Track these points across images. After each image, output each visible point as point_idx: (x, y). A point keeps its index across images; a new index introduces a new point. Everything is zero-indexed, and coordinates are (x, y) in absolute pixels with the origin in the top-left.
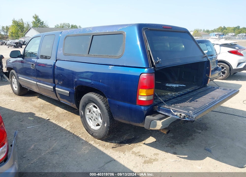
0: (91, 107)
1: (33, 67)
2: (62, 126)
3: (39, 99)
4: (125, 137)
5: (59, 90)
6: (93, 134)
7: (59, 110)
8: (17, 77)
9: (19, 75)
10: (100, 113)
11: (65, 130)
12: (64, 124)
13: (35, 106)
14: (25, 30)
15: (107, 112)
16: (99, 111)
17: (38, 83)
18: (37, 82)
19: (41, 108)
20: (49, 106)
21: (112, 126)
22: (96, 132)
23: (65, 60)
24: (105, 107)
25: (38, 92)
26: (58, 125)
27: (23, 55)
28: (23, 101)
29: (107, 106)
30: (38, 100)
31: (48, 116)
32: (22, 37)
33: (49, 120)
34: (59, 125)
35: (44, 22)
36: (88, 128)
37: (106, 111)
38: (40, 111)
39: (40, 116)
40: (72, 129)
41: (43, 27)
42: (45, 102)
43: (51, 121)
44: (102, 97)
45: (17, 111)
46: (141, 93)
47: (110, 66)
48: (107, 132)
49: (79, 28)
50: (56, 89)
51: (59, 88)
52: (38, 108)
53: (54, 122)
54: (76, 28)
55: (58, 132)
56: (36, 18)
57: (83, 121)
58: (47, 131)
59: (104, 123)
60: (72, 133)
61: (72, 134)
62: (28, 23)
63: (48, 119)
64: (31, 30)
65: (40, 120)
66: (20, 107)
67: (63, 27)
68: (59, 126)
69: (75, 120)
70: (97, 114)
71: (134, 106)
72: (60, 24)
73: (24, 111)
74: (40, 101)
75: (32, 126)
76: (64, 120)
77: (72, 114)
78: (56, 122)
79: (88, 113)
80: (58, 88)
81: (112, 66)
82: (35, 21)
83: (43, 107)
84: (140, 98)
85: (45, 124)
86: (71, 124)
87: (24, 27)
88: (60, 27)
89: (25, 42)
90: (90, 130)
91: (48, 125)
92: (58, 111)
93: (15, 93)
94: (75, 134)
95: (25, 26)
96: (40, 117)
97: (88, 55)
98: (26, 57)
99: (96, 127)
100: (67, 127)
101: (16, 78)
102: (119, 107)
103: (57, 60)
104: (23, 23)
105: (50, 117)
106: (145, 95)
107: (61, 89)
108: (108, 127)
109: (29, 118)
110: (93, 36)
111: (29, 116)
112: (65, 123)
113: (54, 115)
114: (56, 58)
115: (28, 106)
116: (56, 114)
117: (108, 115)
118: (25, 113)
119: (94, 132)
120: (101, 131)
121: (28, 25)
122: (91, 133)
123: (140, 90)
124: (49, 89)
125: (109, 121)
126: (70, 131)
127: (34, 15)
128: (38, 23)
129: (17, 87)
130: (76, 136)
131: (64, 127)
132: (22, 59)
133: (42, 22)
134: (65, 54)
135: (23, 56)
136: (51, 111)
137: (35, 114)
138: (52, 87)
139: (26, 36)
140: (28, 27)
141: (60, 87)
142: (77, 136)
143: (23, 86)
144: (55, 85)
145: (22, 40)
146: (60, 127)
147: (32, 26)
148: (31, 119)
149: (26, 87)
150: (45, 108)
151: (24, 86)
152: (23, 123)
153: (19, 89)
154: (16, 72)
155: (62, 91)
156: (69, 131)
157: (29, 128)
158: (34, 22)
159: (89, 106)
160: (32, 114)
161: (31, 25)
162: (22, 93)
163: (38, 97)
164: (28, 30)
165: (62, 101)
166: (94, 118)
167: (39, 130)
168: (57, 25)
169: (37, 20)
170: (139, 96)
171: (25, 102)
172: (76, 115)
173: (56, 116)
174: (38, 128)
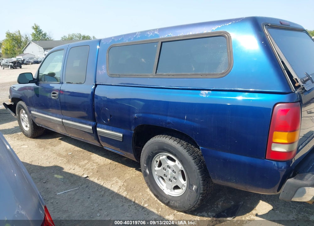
0: (163, 159)
1: (54, 96)
2: (112, 189)
3: (62, 142)
4: (220, 205)
5: (104, 132)
6: (169, 202)
7: (98, 159)
8: (28, 112)
9: (32, 108)
10: (183, 169)
11: (118, 196)
12: (113, 184)
13: (60, 155)
14: (22, 44)
15: (198, 168)
16: (180, 166)
17: (64, 121)
18: (62, 119)
19: (70, 158)
20: (82, 154)
21: (206, 191)
22: (175, 201)
23: (112, 84)
24: (194, 161)
25: (63, 134)
26: (104, 185)
27: (36, 79)
28: (40, 147)
29: (196, 159)
30: (61, 144)
31: (84, 171)
32: (20, 54)
33: (88, 178)
34: (106, 187)
35: (48, 34)
36: (158, 192)
37: (195, 167)
38: (68, 162)
39: (71, 171)
40: (129, 194)
41: (46, 40)
42: (73, 146)
43: (92, 179)
44: (185, 143)
45: (33, 163)
46: (276, 138)
47: (202, 92)
48: (197, 202)
49: (92, 39)
50: (98, 129)
51: (104, 128)
52: (64, 157)
53: (96, 181)
54: (89, 39)
55: (109, 200)
56: (36, 28)
57: (148, 181)
58: (89, 198)
59: (190, 185)
60: (131, 201)
61: (133, 203)
62: (26, 36)
63: (85, 176)
64: (30, 45)
65: (72, 179)
66: (37, 157)
67: (72, 39)
68: (106, 189)
69: (128, 176)
70: (175, 170)
71: (258, 162)
72: (68, 35)
73: (45, 163)
74: (65, 145)
75: (65, 190)
76: (110, 176)
77: (120, 165)
78: (99, 181)
79: (157, 168)
80: (101, 128)
81: (207, 92)
82: (35, 32)
83: (72, 156)
84: (275, 146)
85: (83, 186)
86: (125, 184)
87: (21, 42)
88: (69, 38)
89: (25, 60)
90: (162, 196)
91: (88, 187)
92: (96, 161)
93: (26, 135)
94: (136, 202)
95: (23, 39)
96: (72, 173)
97: (155, 75)
98: (42, 81)
99: (173, 190)
100: (121, 191)
101: (26, 113)
102: (226, 163)
103: (96, 85)
104: (20, 36)
105: (89, 173)
106: (286, 142)
107: (107, 129)
108: (200, 194)
109: (56, 176)
110: (162, 43)
111: (54, 172)
112: (114, 182)
113: (92, 168)
114: (96, 82)
115: (49, 155)
116: (95, 167)
117: (200, 174)
118: (47, 167)
119: (171, 200)
120: (186, 199)
121: (27, 38)
122: (166, 200)
123: (276, 134)
124: (85, 131)
125: (201, 184)
126: (128, 197)
127: (34, 26)
128: (39, 35)
129: (28, 126)
130: (139, 205)
131: (115, 189)
132: (36, 86)
133: (44, 34)
134: (112, 75)
135: (37, 81)
136: (86, 161)
137: (62, 168)
138: (91, 127)
139: (25, 52)
140: (26, 42)
141: (105, 126)
142: (141, 206)
143: (38, 125)
144: (95, 123)
145: (21, 58)
146: (109, 190)
147: (31, 40)
148: (59, 178)
149: (43, 126)
150: (75, 156)
151: (40, 124)
152: (48, 186)
153: (32, 129)
154: (27, 105)
155: (108, 133)
156: (125, 197)
157: (60, 194)
158: (33, 33)
159: (158, 157)
160: (58, 169)
161: (31, 38)
162: (37, 134)
163: (60, 139)
164: (27, 44)
165: (106, 148)
166: (169, 177)
167: (76, 197)
168: (65, 36)
169: (38, 31)
170: (273, 144)
171: (43, 149)
172: (127, 167)
173: (96, 170)
174: (74, 193)
